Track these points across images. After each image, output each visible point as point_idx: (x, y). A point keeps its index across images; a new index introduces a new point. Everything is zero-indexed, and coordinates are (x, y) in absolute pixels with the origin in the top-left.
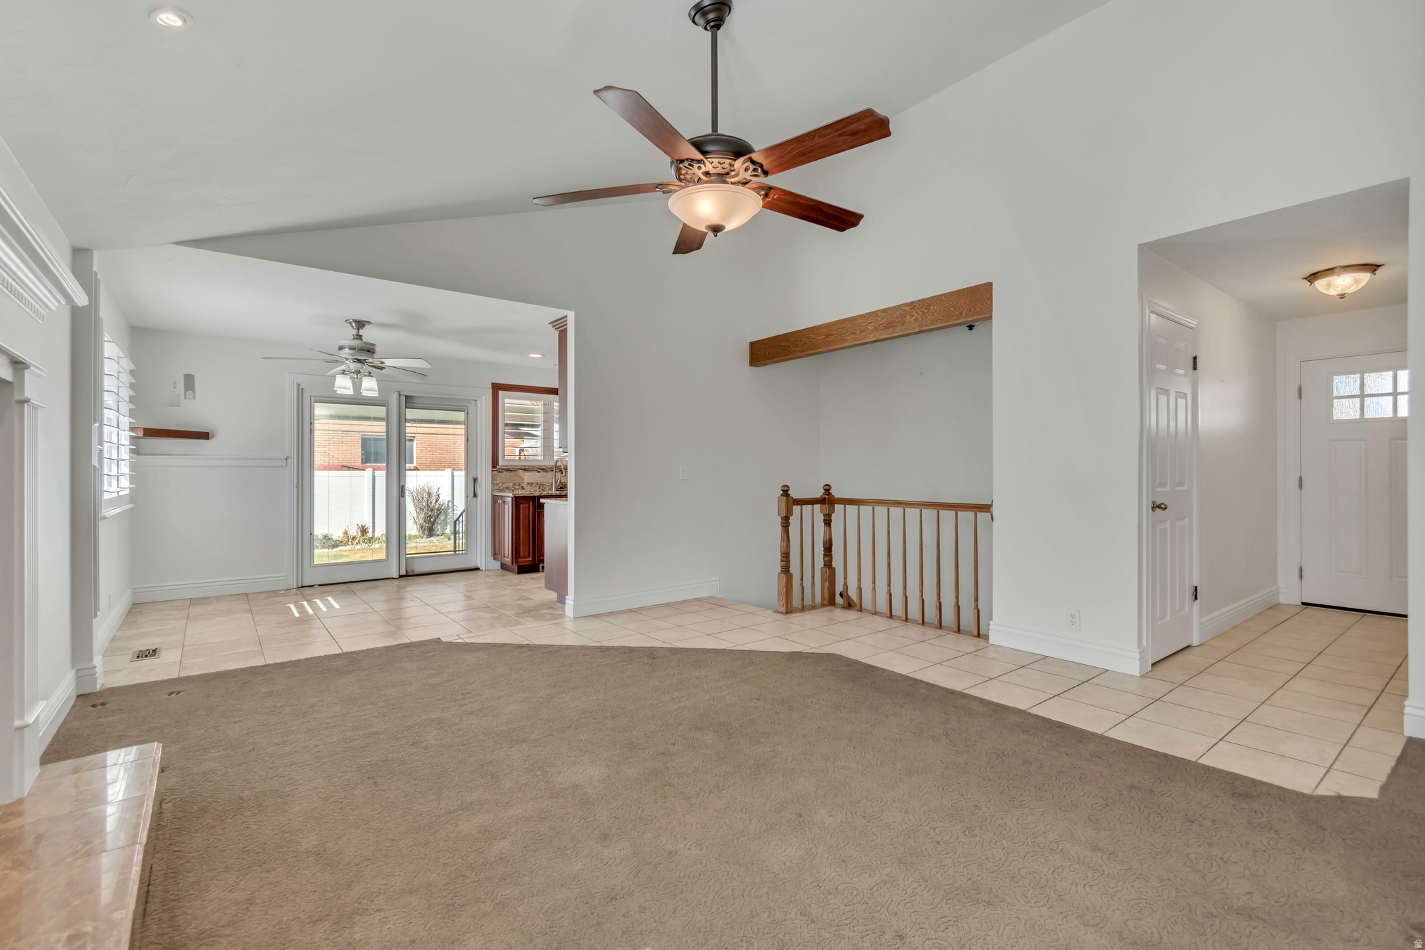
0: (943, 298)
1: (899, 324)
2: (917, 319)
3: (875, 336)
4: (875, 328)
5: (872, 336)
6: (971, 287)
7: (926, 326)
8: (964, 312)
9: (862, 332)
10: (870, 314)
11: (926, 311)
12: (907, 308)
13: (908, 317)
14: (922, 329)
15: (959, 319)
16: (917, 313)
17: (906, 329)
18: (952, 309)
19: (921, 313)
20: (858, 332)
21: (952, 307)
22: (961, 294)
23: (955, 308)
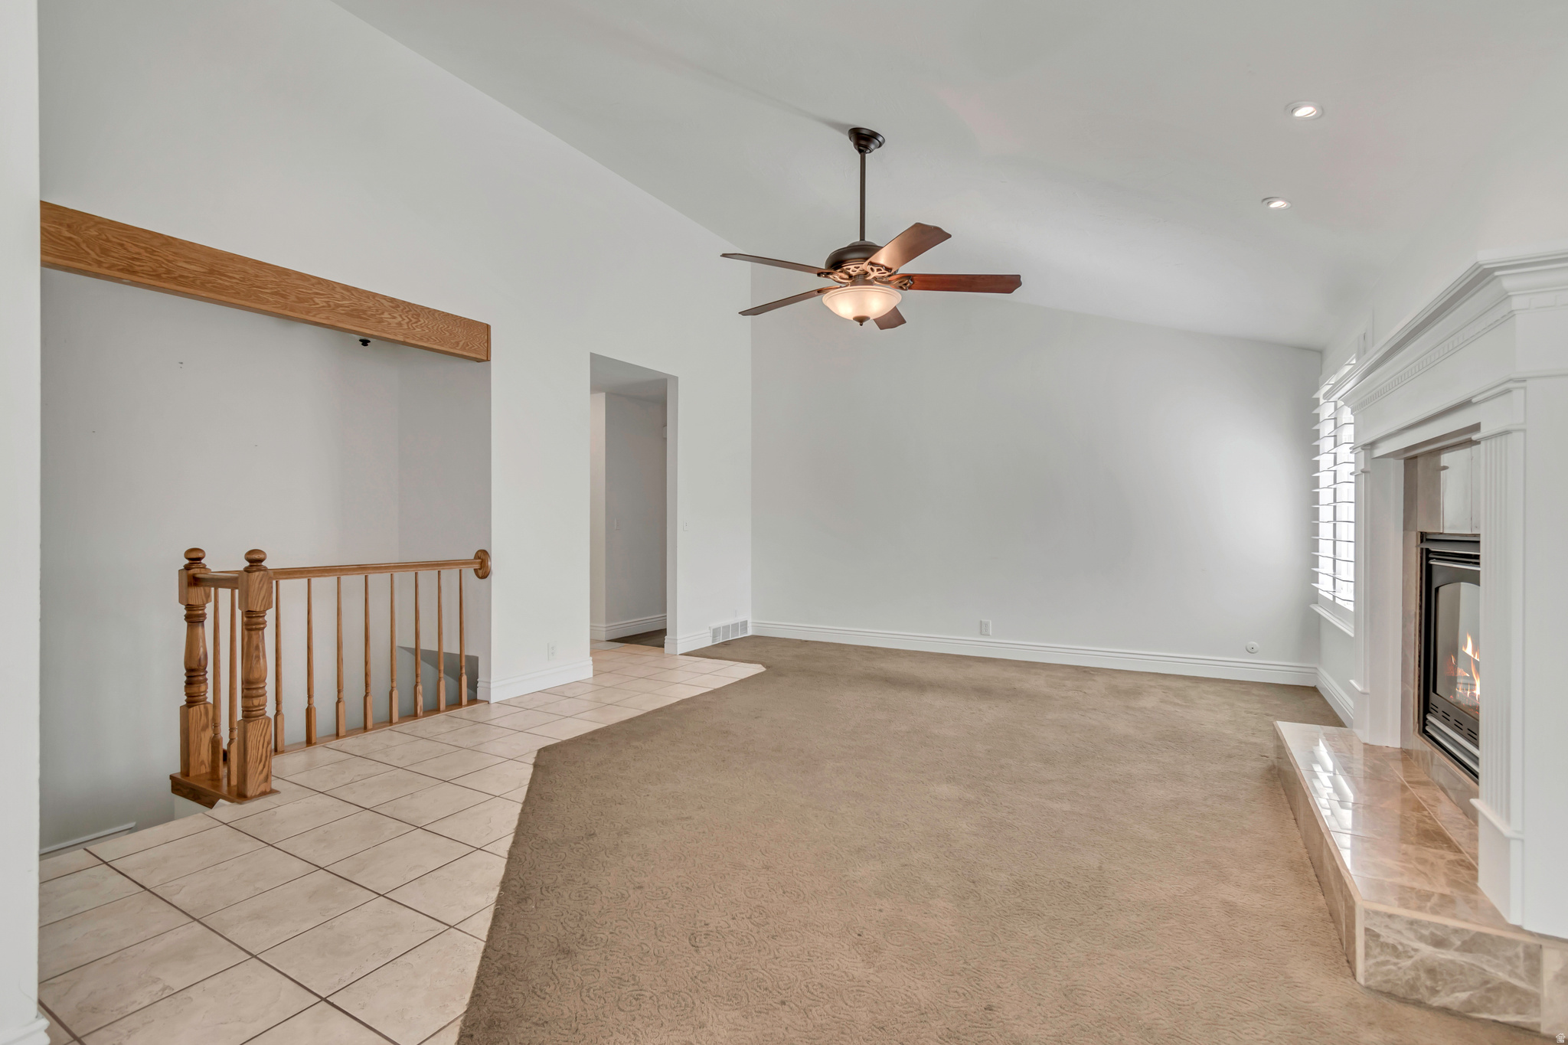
0: (436, 315)
1: (373, 320)
2: (400, 324)
3: (328, 318)
4: (329, 306)
5: (321, 315)
6: (469, 320)
7: (414, 339)
8: (461, 343)
9: (300, 300)
10: (320, 281)
11: (414, 320)
12: (386, 304)
13: (386, 315)
14: (408, 340)
15: (455, 348)
16: (400, 316)
17: (383, 331)
18: (448, 334)
19: (407, 320)
20: (293, 298)
21: (447, 331)
22: (458, 321)
23: (451, 335)
